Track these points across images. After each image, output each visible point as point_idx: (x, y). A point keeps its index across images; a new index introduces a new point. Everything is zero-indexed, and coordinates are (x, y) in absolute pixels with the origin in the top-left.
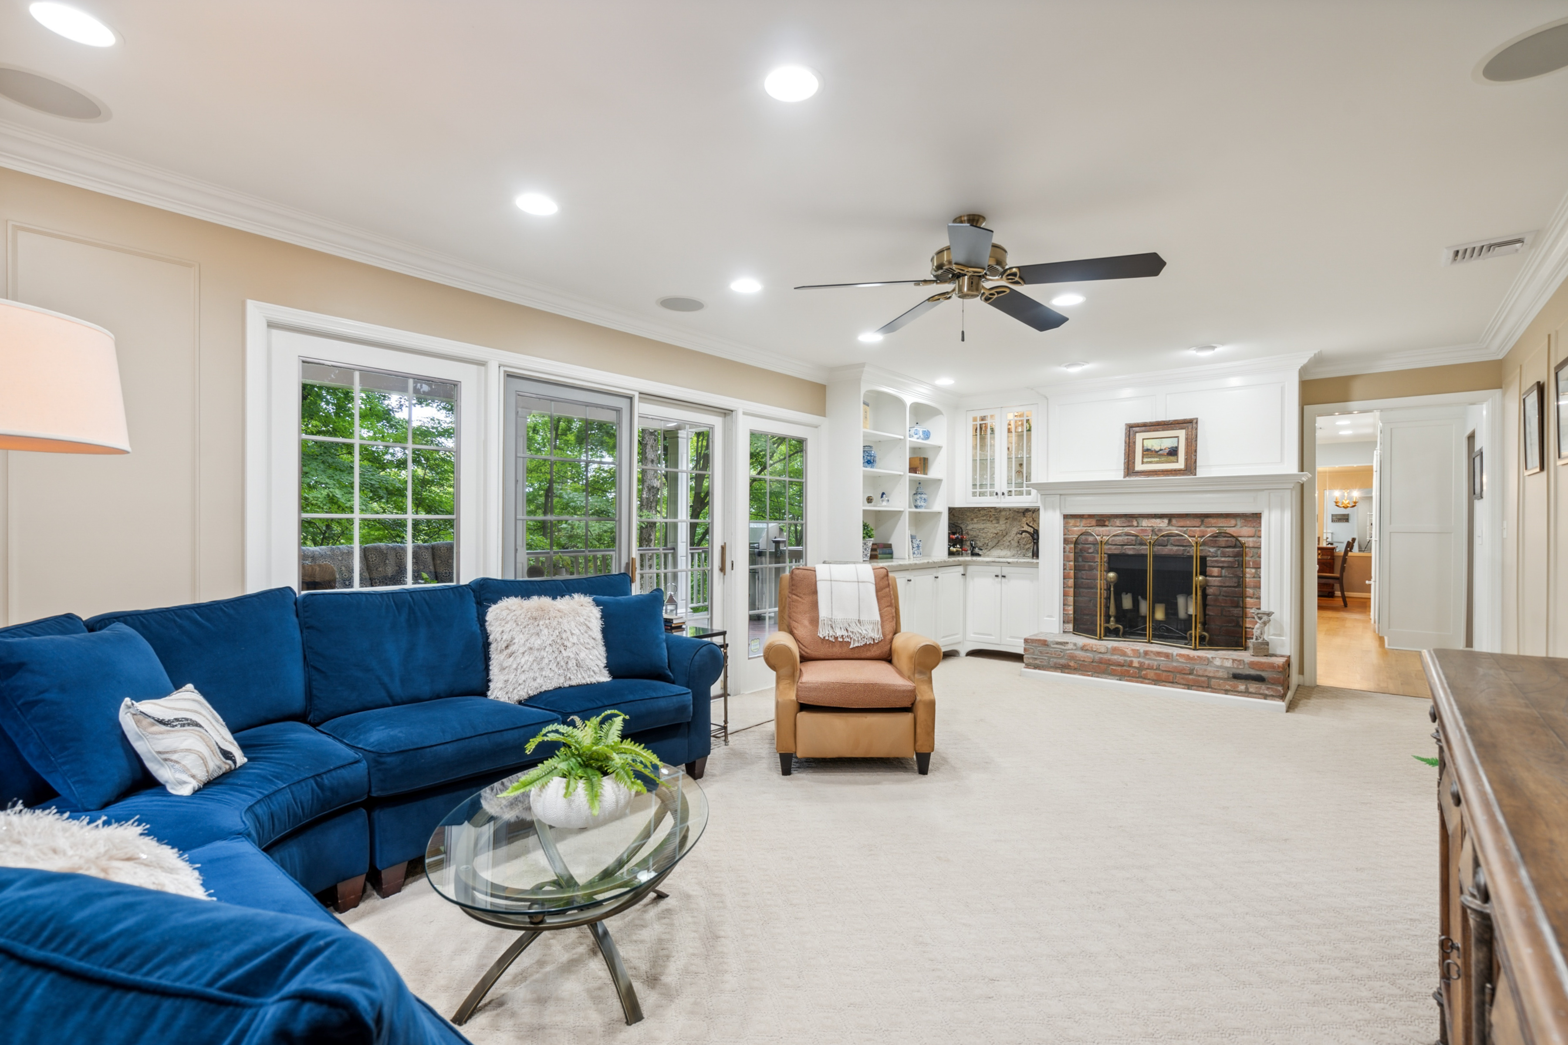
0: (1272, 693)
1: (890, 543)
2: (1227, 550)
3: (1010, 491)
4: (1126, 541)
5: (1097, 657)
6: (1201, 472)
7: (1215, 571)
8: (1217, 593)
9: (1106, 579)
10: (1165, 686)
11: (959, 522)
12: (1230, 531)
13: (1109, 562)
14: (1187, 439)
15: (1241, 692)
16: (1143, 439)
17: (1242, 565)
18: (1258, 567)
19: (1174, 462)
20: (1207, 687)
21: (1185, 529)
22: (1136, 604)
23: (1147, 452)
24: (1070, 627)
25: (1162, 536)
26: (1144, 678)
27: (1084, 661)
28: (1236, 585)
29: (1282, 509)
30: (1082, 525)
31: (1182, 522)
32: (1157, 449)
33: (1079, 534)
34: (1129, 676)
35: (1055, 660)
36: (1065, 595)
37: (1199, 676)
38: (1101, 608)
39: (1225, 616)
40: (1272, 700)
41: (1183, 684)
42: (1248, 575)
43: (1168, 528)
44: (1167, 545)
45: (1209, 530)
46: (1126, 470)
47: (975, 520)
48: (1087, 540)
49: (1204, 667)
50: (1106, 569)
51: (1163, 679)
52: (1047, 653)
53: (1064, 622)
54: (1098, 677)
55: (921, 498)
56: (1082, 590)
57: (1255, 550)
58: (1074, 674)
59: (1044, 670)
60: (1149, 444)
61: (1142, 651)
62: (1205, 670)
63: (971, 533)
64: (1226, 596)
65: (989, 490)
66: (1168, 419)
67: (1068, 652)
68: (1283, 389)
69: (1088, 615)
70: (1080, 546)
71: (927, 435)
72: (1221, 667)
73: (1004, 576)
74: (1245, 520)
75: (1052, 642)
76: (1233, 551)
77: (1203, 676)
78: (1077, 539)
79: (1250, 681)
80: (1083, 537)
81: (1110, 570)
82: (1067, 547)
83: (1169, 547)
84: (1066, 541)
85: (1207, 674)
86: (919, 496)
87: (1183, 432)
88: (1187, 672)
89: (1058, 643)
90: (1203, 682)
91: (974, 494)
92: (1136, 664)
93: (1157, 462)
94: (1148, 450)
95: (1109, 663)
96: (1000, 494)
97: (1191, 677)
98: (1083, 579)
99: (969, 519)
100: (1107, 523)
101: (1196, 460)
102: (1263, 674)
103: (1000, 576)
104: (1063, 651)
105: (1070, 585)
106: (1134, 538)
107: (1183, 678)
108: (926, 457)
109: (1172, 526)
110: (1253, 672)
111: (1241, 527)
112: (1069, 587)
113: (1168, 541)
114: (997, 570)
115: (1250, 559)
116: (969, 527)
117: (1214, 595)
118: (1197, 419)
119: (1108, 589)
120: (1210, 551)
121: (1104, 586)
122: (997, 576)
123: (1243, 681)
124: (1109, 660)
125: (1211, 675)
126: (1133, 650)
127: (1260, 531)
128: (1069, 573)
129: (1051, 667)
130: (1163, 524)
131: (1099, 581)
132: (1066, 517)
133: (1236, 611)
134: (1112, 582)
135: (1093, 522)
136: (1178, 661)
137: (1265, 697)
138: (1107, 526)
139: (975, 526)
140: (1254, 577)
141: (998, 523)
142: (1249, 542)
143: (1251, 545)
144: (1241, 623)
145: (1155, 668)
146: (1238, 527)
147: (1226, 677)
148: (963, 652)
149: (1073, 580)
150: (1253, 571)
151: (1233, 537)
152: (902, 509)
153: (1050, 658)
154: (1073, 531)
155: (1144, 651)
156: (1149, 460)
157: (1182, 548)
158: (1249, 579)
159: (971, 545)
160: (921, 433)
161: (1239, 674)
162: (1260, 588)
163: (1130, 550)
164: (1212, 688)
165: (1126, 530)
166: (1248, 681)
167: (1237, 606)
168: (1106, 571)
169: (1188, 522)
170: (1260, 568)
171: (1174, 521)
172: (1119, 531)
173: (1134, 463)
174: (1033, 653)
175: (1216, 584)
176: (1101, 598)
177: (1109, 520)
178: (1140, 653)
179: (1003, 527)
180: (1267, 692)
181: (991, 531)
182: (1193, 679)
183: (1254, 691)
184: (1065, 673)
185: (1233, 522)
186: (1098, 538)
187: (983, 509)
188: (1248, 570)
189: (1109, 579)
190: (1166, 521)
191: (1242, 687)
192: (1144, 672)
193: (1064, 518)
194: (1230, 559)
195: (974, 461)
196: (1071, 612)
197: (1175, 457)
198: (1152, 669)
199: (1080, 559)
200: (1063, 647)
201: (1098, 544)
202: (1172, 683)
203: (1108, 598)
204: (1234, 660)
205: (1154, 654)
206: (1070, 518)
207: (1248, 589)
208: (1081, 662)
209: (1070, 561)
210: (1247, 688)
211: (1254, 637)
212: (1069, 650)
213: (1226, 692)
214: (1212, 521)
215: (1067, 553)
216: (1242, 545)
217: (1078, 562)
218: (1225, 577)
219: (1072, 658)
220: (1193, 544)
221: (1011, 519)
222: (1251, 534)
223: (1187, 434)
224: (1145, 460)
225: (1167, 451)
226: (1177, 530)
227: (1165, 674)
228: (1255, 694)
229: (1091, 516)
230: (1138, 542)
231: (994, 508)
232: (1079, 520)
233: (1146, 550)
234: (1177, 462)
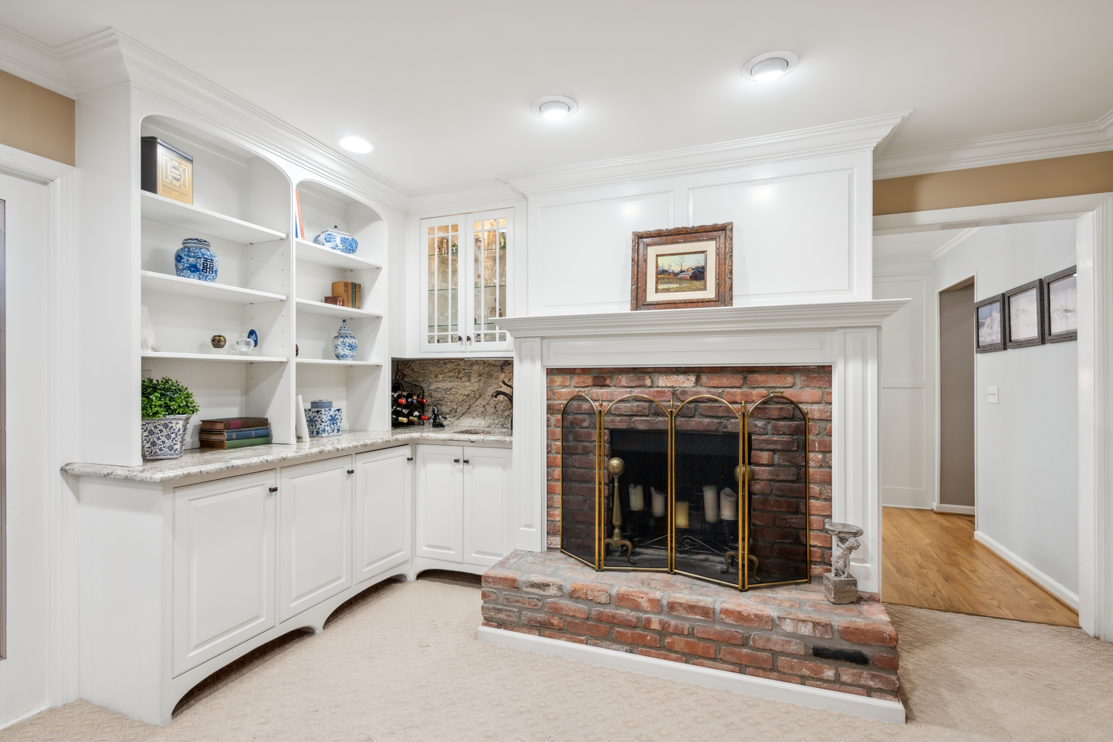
0: (879, 685)
1: (266, 417)
2: (782, 423)
3: (479, 335)
4: (635, 409)
5: (596, 609)
6: (738, 303)
7: (764, 457)
8: (767, 491)
9: (607, 468)
10: (702, 665)
11: (420, 379)
12: (788, 393)
13: (611, 442)
14: (718, 254)
15: (828, 681)
16: (658, 256)
17: (804, 447)
18: (827, 450)
19: (700, 289)
20: (772, 670)
21: (720, 390)
22: (648, 500)
23: (662, 275)
24: (557, 541)
25: (691, 402)
26: (670, 650)
27: (573, 616)
28: (795, 478)
29: (865, 360)
30: (573, 384)
31: (716, 381)
32: (677, 270)
33: (569, 398)
34: (644, 646)
35: (529, 614)
36: (550, 491)
37: (758, 649)
38: (600, 512)
39: (779, 527)
40: (880, 697)
41: (732, 664)
42: (811, 464)
43: (695, 389)
44: (693, 417)
45: (755, 392)
46: (634, 302)
47: (440, 376)
48: (580, 407)
49: (766, 634)
50: (607, 452)
51: (700, 654)
52: (517, 601)
53: (548, 533)
54: (596, 645)
55: (344, 343)
56: (573, 484)
57: (823, 424)
58: (559, 638)
59: (513, 630)
60: (665, 263)
61: (665, 602)
62: (768, 640)
63: (435, 394)
64: (780, 496)
65: (450, 333)
66: (690, 226)
67: (549, 600)
68: (850, 178)
69: (582, 523)
70: (570, 417)
71: (351, 247)
72: (794, 635)
73: (466, 462)
74: (808, 377)
75: (525, 583)
76: (790, 426)
77: (764, 650)
78: (566, 406)
79: (843, 662)
80: (575, 403)
81: (613, 455)
82: (553, 419)
83: (697, 419)
84: (550, 409)
85: (770, 646)
86: (341, 340)
87: (713, 243)
88: (737, 642)
89: (534, 585)
90: (765, 661)
91: (431, 340)
92: (655, 625)
93: (677, 290)
94: (664, 272)
95: (612, 621)
96: (464, 339)
97: (745, 651)
98: (574, 467)
99: (433, 376)
100: (608, 382)
101: (732, 284)
102: (866, 651)
103: (461, 461)
104: (541, 598)
105: (556, 477)
106: (646, 405)
107: (731, 653)
108: (357, 282)
109: (702, 386)
110: (846, 646)
111: (802, 388)
112: (556, 480)
113: (696, 409)
114: (457, 452)
115: (815, 438)
116: (433, 387)
117: (762, 493)
118: (731, 224)
119: (612, 481)
120: (756, 426)
121: (604, 480)
122: (457, 461)
123: (831, 661)
124: (613, 617)
125: (778, 648)
126: (651, 601)
127: (831, 393)
128: (555, 458)
129: (524, 626)
130: (687, 382)
131: (597, 471)
132: (551, 372)
133: (795, 520)
134: (616, 474)
135: (589, 380)
136: (723, 622)
137: (869, 692)
138: (609, 386)
139: (441, 385)
140: (821, 467)
141: (469, 380)
142: (814, 411)
143: (817, 416)
144: (803, 539)
145: (686, 632)
146: (797, 387)
147: (802, 653)
148: (412, 576)
149: (560, 469)
150: (820, 456)
151: (792, 402)
152: (284, 360)
153: (521, 610)
154: (560, 394)
155: (668, 603)
156: (666, 286)
157: (716, 421)
158: (813, 470)
159: (434, 411)
160: (338, 241)
161: (824, 649)
162: (830, 483)
163: (641, 424)
164: (779, 672)
165: (637, 392)
166: (839, 663)
167: (796, 512)
168: (607, 456)
169: (724, 380)
170: (831, 452)
171: (704, 379)
172: (624, 393)
173: (645, 291)
174: (496, 601)
175: (766, 476)
176: (600, 497)
177: (610, 377)
178: (661, 606)
179: (476, 387)
180: (871, 683)
181: (460, 392)
182: (749, 656)
183: (849, 681)
184: (544, 636)
185: (789, 380)
186: (596, 405)
187: (450, 361)
188: (811, 455)
189: (612, 470)
190: (693, 378)
191: (829, 673)
192: (668, 640)
193: (547, 374)
194: (786, 438)
195: (431, 291)
196: (559, 518)
197: (702, 282)
198: (681, 634)
199: (571, 437)
200: (541, 592)
201: (595, 413)
202: (714, 659)
203: (610, 497)
204: (816, 624)
205: (685, 609)
206: (556, 374)
207: (811, 486)
208: (569, 619)
209: (556, 440)
210: (838, 675)
211: (833, 571)
212: (550, 597)
213: (803, 680)
214: (760, 378)
215: (552, 428)
216: (804, 417)
217: (567, 441)
218: (779, 465)
219: (556, 610)
220: (739, 415)
221: (485, 376)
222: (817, 399)
223: (718, 249)
224: (661, 287)
225: (690, 273)
226: (708, 393)
227: (702, 644)
228: (851, 685)
229: (585, 371)
230: (653, 411)
231: (462, 359)
232: (568, 377)
233: (662, 422)
234: (705, 289)
